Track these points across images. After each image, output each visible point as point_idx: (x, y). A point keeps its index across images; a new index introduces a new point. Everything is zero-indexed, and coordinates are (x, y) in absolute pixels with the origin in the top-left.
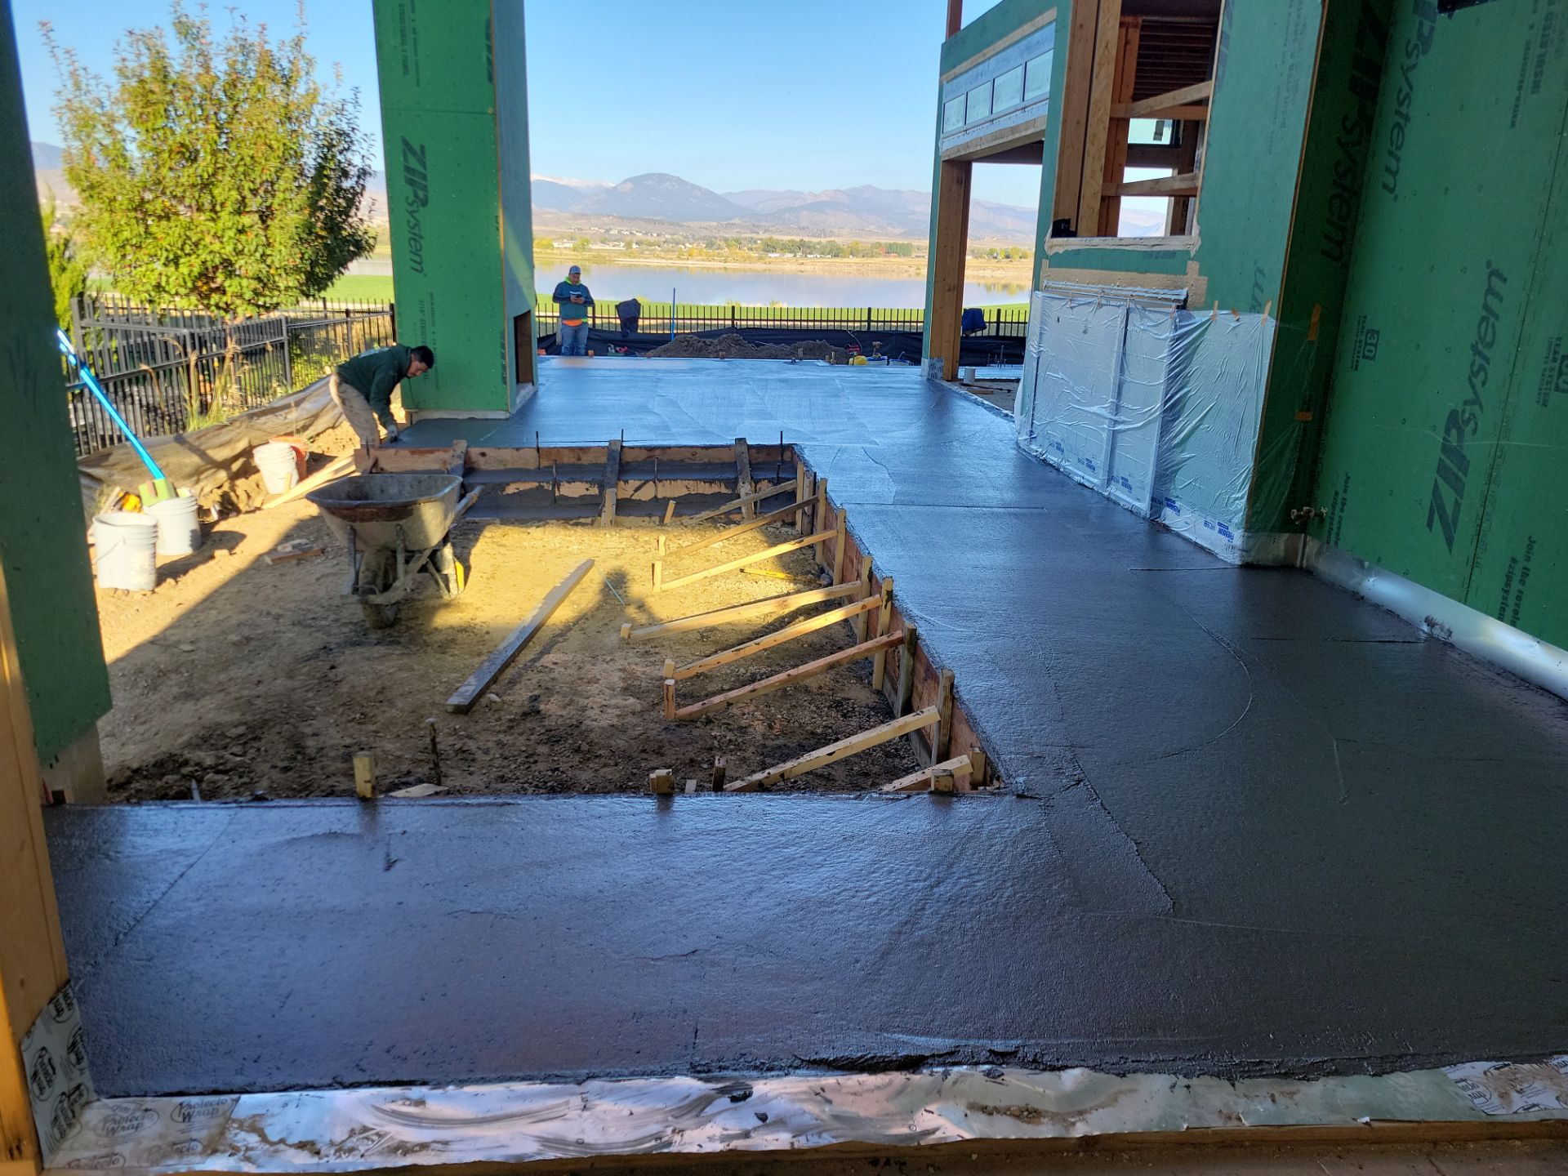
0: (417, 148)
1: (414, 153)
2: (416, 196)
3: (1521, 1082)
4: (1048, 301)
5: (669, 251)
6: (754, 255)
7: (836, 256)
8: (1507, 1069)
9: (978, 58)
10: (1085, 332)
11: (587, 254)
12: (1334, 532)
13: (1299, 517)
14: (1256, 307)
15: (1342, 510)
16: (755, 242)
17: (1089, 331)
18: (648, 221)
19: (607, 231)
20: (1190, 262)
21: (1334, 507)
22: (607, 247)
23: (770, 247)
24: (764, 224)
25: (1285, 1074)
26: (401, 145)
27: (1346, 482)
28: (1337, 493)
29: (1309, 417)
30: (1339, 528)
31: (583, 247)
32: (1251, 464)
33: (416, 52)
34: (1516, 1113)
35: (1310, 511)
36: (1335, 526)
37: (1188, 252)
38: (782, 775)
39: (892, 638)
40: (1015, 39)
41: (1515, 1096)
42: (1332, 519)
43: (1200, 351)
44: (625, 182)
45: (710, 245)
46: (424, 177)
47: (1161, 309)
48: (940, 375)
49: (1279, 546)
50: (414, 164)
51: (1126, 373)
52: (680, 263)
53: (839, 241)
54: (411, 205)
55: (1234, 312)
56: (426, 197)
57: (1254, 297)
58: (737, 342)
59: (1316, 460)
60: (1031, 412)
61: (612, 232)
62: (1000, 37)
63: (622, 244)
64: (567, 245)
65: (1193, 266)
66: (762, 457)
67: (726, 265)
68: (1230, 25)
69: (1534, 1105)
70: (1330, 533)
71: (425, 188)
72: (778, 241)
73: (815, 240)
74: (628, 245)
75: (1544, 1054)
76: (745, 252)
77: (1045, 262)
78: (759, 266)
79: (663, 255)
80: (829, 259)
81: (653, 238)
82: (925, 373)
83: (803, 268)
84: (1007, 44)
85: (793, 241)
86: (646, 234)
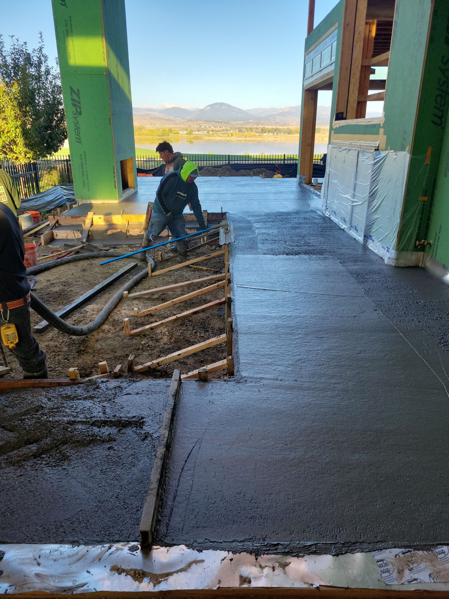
0: (76, 91)
1: (75, 93)
2: (77, 111)
3: (413, 563)
4: (332, 149)
5: (224, 134)
6: (257, 134)
7: (289, 134)
8: (409, 553)
9: (317, 44)
10: (344, 162)
11: (192, 136)
12: (434, 252)
13: (420, 244)
14: (403, 149)
15: (438, 242)
16: (258, 129)
17: (346, 162)
18: (216, 122)
19: (200, 126)
20: (380, 129)
21: (435, 241)
22: (200, 133)
23: (263, 131)
24: (262, 122)
25: (288, 552)
26: (69, 90)
27: (440, 229)
28: (436, 234)
29: (426, 199)
30: (436, 250)
31: (190, 133)
32: (399, 221)
33: (74, 50)
34: (403, 584)
35: (424, 242)
36: (435, 249)
37: (380, 124)
38: (158, 363)
39: (221, 301)
40: (329, 34)
41: (407, 572)
42: (434, 245)
43: (383, 169)
44: (207, 107)
45: (240, 131)
46: (80, 103)
47: (369, 151)
48: (304, 181)
49: (412, 258)
50: (75, 97)
51: (357, 180)
52: (228, 138)
53: (291, 128)
54: (75, 115)
55: (395, 151)
56: (81, 111)
57: (402, 144)
58: (228, 170)
59: (429, 219)
60: (326, 197)
61: (202, 127)
62: (324, 33)
63: (206, 132)
64: (185, 133)
65: (382, 131)
66: (214, 218)
67: (246, 139)
68: (398, 17)
69: (415, 580)
70: (433, 252)
71: (80, 107)
72: (267, 129)
73: (282, 128)
74: (208, 132)
75: (433, 545)
76: (254, 133)
77: (333, 132)
78: (259, 139)
79: (221, 135)
80: (287, 135)
81: (218, 129)
82: (298, 181)
83: (276, 139)
84: (327, 36)
85: (273, 128)
86: (215, 127)
